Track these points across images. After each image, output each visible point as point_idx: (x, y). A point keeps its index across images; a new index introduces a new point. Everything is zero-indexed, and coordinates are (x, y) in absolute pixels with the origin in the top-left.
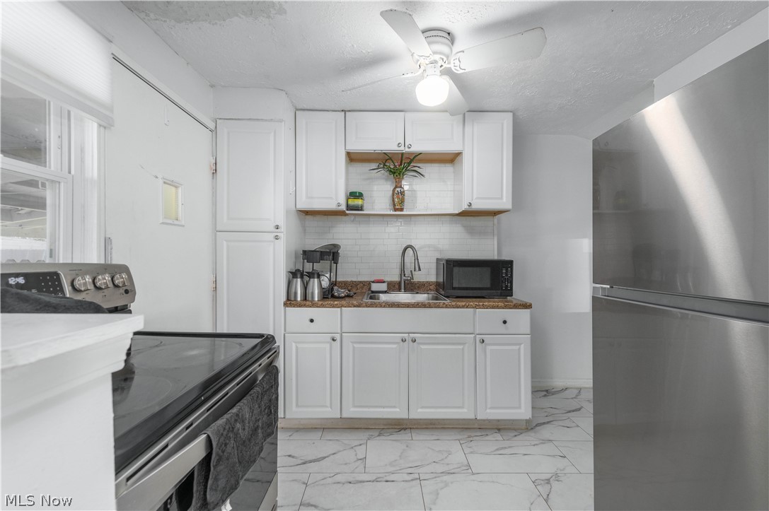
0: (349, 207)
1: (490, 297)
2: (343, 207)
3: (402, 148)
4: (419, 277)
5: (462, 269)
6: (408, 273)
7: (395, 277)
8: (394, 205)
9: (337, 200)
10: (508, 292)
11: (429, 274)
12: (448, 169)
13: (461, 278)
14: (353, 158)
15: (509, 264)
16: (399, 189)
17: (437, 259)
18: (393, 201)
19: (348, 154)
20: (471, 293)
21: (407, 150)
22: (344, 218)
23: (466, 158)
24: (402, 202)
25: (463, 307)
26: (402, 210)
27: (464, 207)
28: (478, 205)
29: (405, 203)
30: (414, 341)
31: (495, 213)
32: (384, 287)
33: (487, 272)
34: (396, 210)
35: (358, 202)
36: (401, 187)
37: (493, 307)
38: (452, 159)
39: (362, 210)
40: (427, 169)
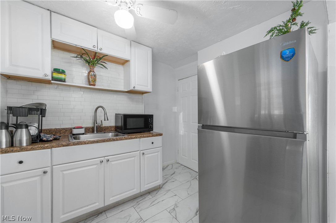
0: (53, 79)
1: (144, 132)
2: (50, 78)
3: (96, 49)
4: (106, 124)
5: (131, 119)
6: (99, 121)
7: (90, 125)
8: (89, 82)
9: (45, 72)
10: (151, 129)
11: (111, 123)
12: (120, 68)
13: (131, 123)
14: (56, 46)
15: (151, 116)
16: (93, 73)
17: (116, 114)
18: (89, 79)
19: (53, 42)
21: (99, 51)
22: (48, 86)
23: (132, 63)
24: (95, 80)
25: (134, 138)
26: (94, 85)
27: (132, 88)
28: (138, 88)
29: (97, 80)
30: (108, 161)
31: (142, 93)
32: (82, 131)
33: (142, 120)
34: (90, 85)
35: (62, 76)
36: (94, 72)
37: (148, 137)
38: (124, 62)
39: (64, 81)
40: (109, 65)
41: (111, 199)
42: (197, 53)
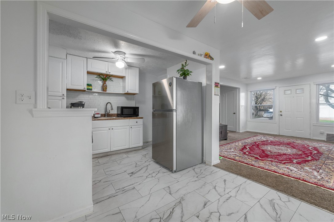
0: (88, 89)
1: (133, 117)
2: (86, 89)
3: (107, 73)
4: (112, 112)
5: (125, 109)
6: (108, 111)
7: (103, 113)
8: (103, 89)
9: (84, 86)
10: (138, 115)
11: (115, 112)
12: (121, 80)
13: (126, 112)
14: (89, 73)
15: (138, 108)
16: (105, 85)
17: (118, 107)
18: (103, 88)
19: (87, 71)
20: (128, 116)
21: (109, 73)
22: (84, 92)
23: (127, 78)
24: (106, 89)
25: (126, 119)
26: (106, 91)
27: (126, 92)
28: (130, 92)
29: (107, 89)
30: (112, 129)
31: (134, 94)
32: (100, 115)
33: (132, 110)
34: (104, 91)
35: (90, 87)
36: (106, 84)
37: (134, 119)
38: (122, 78)
39: (92, 90)
40: (114, 79)
41: (114, 148)
42: (166, 69)
